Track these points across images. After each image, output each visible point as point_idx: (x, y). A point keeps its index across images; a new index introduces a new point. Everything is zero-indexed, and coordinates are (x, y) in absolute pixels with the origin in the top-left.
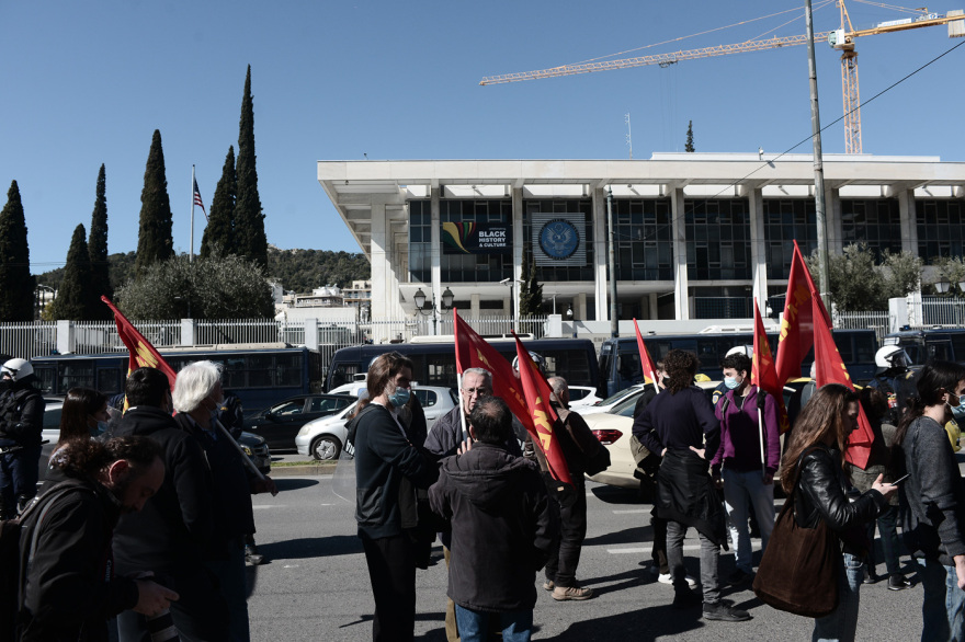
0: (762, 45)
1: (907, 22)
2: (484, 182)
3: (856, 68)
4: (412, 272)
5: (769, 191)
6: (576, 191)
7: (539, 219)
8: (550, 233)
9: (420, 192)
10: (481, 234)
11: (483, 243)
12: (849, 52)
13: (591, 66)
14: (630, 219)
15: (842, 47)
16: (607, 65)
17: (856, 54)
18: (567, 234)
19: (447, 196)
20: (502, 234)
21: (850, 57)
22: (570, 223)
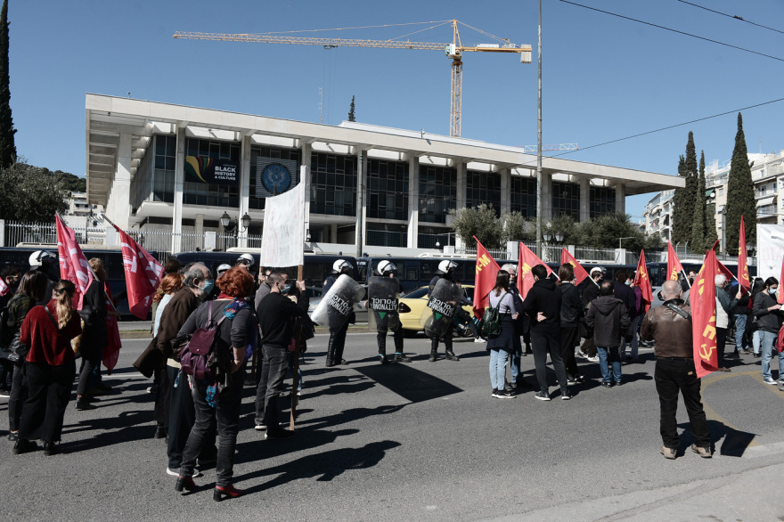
0: (398, 45)
1: (496, 47)
2: (219, 127)
3: (461, 73)
4: (156, 193)
5: (423, 160)
6: (288, 143)
7: (263, 162)
8: (270, 174)
9: (165, 128)
10: (217, 168)
11: (218, 176)
12: (457, 61)
13: (269, 38)
14: (326, 169)
15: (453, 56)
16: (282, 40)
17: (461, 63)
18: (283, 175)
19: (188, 135)
20: (233, 170)
21: (458, 65)
22: (285, 168)
